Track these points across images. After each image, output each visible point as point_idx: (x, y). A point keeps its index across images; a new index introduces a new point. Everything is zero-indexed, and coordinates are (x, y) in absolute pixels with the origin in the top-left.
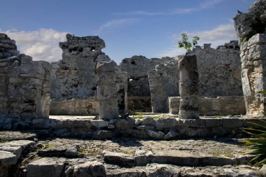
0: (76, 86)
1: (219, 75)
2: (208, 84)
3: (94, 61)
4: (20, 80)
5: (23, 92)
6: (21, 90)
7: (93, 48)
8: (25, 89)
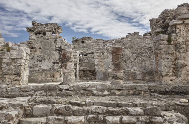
0: (41, 61)
1: (144, 54)
2: (136, 60)
3: (55, 43)
4: (11, 60)
5: (13, 68)
6: (11, 66)
7: (54, 33)
8: (15, 66)
